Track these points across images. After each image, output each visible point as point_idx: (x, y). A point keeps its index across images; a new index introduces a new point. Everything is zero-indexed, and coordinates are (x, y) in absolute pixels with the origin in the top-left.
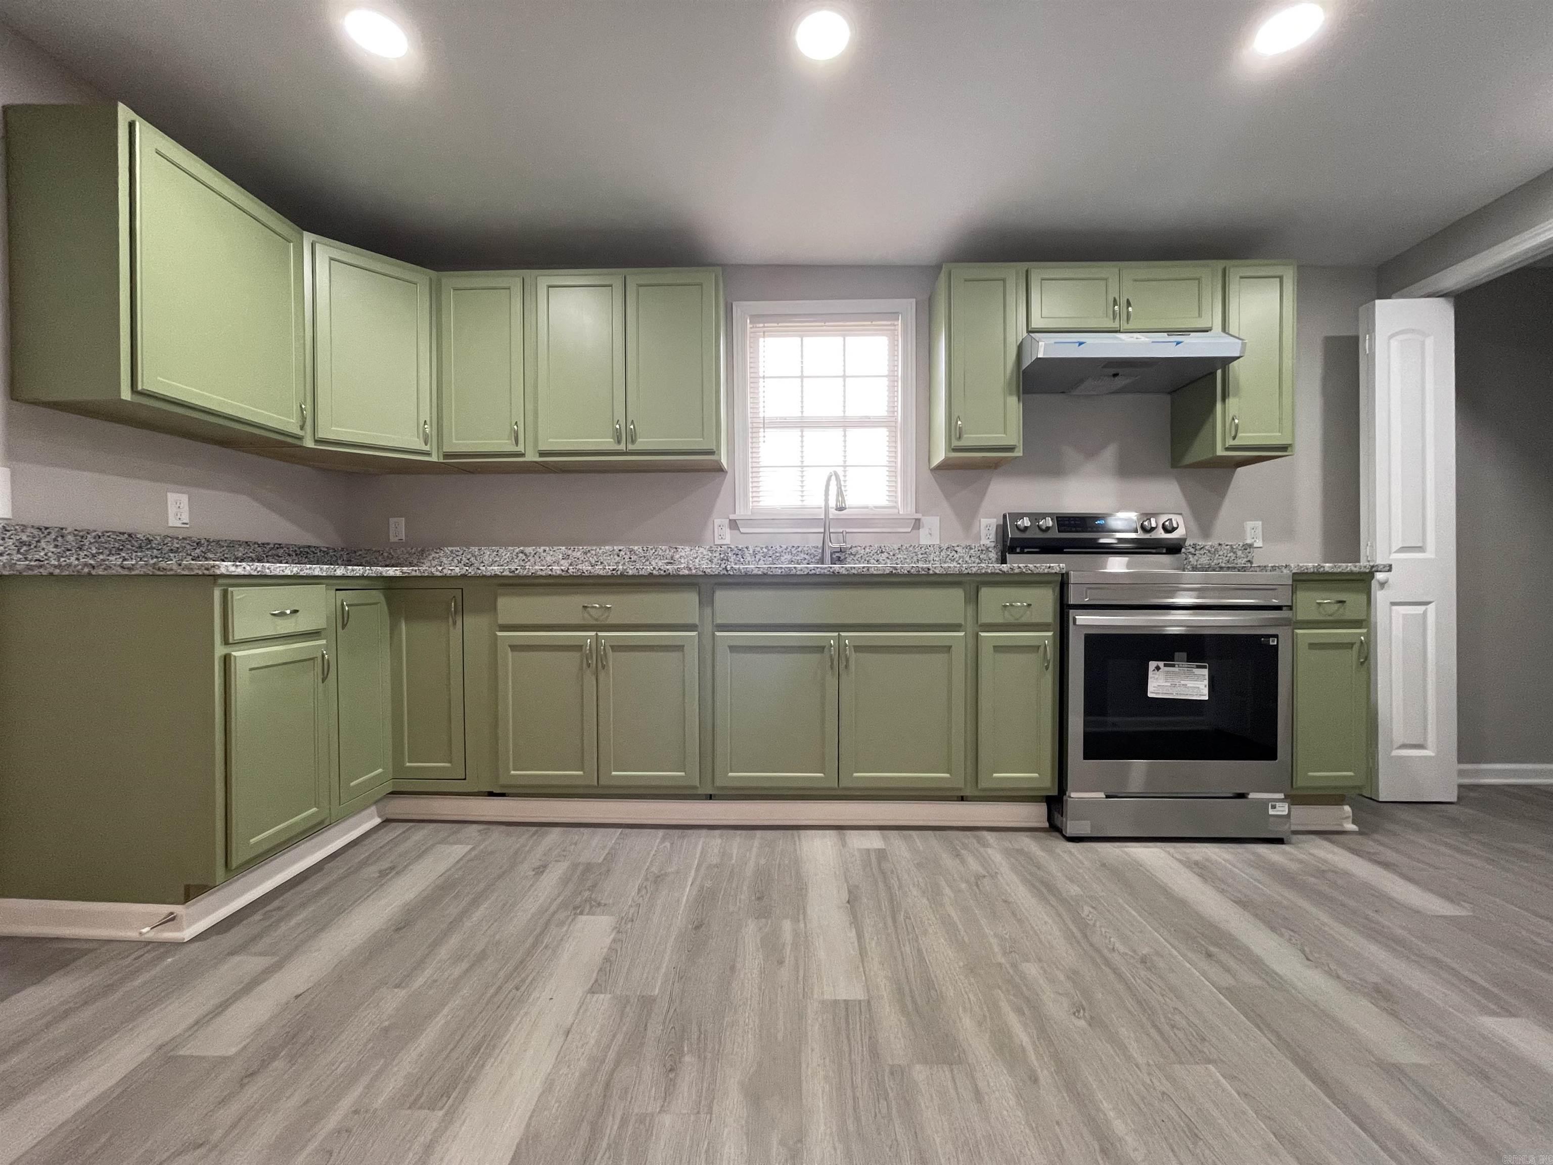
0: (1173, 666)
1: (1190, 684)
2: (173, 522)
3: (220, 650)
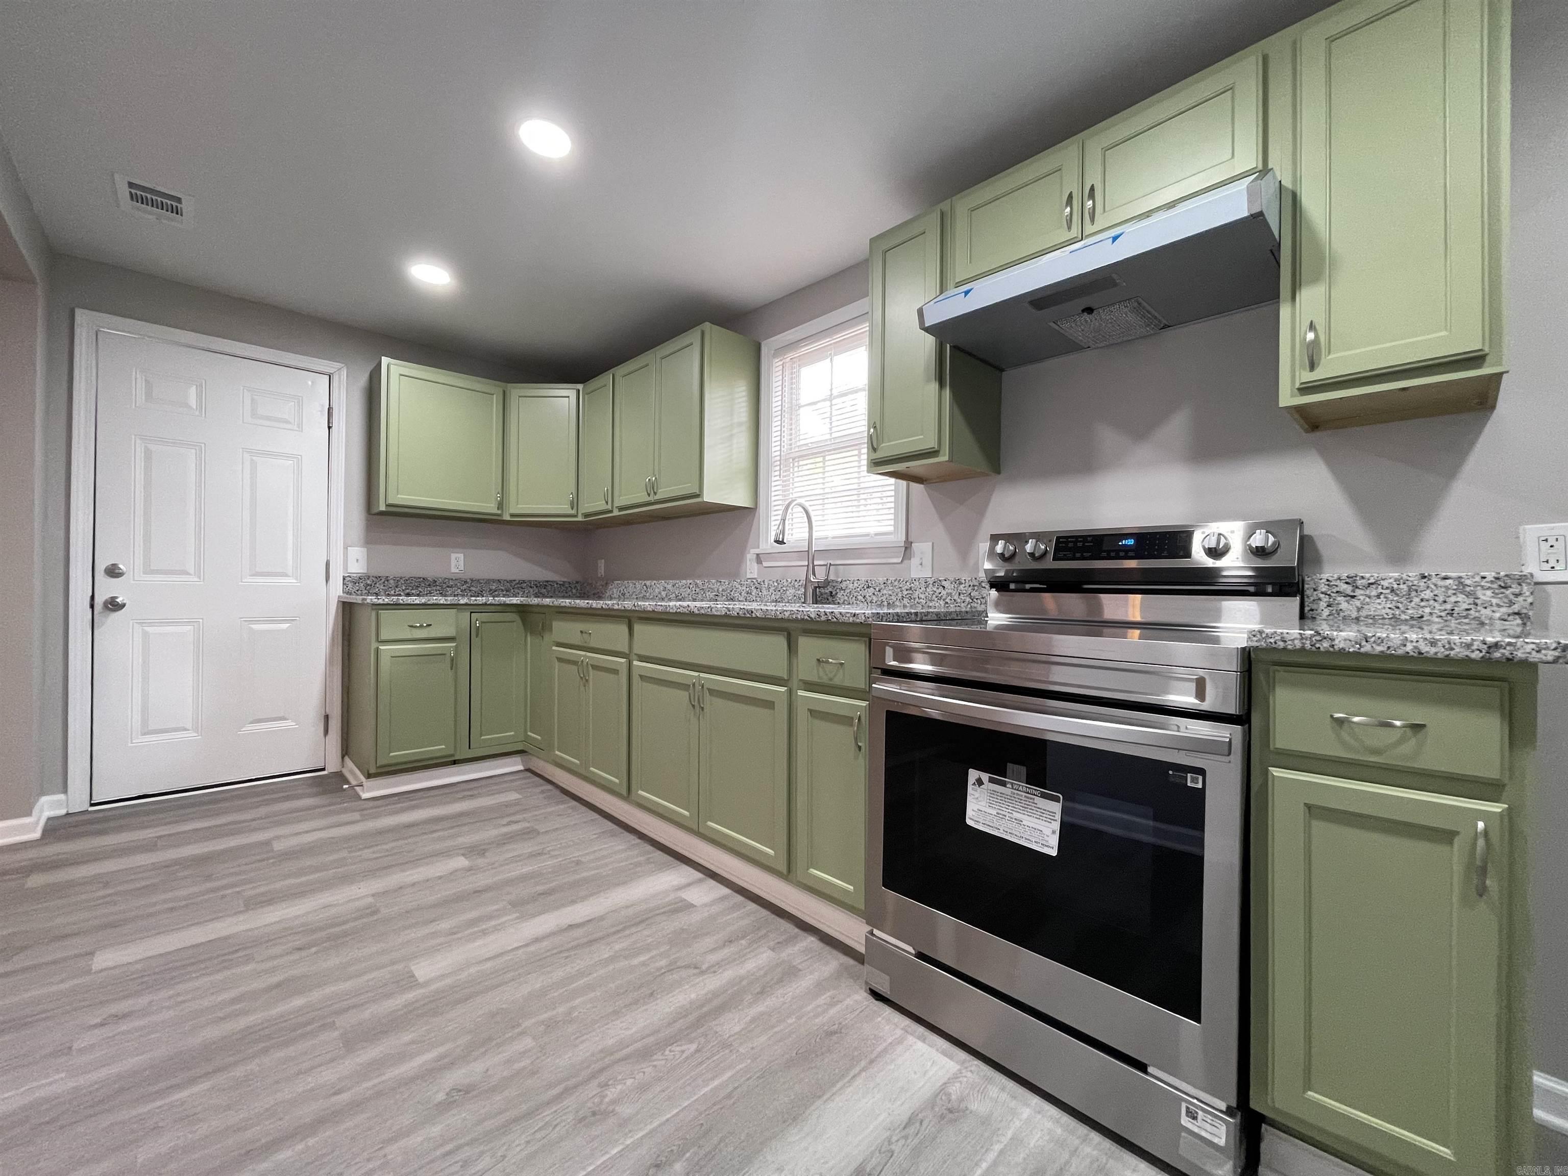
0: (1004, 784)
1: (1028, 821)
2: (454, 570)
3: (374, 645)
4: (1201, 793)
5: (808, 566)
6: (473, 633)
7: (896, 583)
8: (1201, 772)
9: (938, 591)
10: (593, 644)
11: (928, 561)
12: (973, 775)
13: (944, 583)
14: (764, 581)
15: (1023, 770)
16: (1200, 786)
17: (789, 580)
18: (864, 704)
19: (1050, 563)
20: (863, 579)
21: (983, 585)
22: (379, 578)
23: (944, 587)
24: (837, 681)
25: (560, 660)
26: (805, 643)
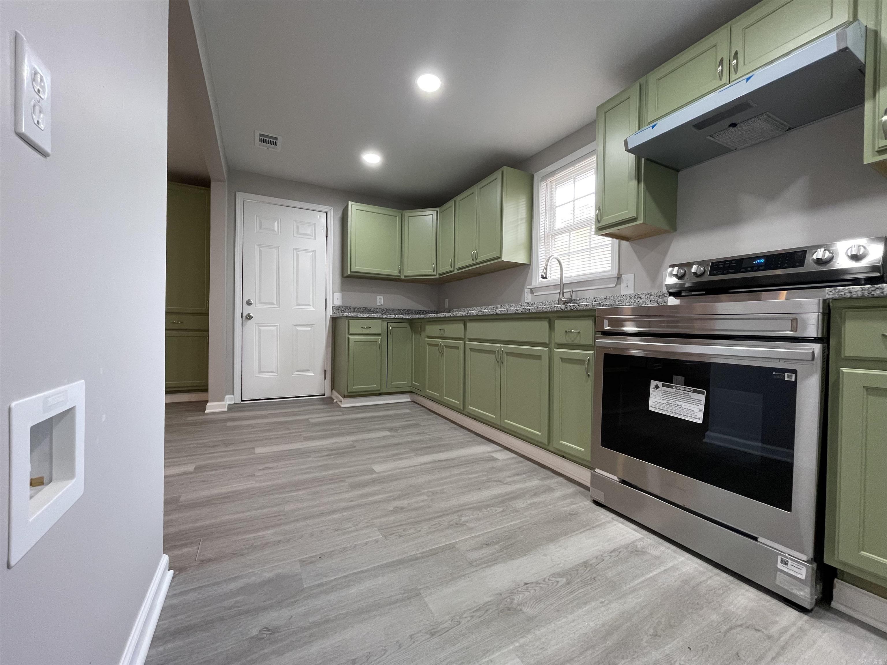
0: (671, 387)
1: (685, 405)
2: (379, 304)
3: (347, 335)
4: (795, 383)
5: (560, 293)
6: (389, 332)
7: (612, 298)
8: (795, 372)
9: (637, 301)
10: (445, 335)
11: (631, 284)
12: (653, 383)
13: (641, 296)
14: (534, 303)
15: (683, 378)
16: (793, 379)
17: (549, 302)
18: (592, 352)
19: (707, 278)
20: (592, 298)
21: (665, 295)
22: (347, 307)
23: (641, 298)
24: (576, 342)
25: (429, 345)
26: (558, 324)
